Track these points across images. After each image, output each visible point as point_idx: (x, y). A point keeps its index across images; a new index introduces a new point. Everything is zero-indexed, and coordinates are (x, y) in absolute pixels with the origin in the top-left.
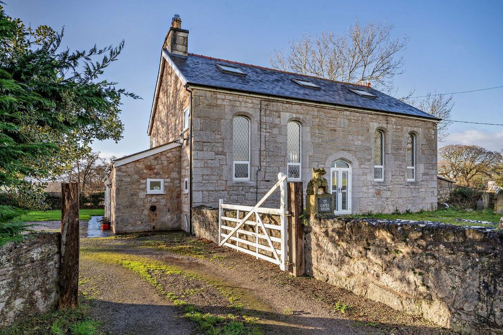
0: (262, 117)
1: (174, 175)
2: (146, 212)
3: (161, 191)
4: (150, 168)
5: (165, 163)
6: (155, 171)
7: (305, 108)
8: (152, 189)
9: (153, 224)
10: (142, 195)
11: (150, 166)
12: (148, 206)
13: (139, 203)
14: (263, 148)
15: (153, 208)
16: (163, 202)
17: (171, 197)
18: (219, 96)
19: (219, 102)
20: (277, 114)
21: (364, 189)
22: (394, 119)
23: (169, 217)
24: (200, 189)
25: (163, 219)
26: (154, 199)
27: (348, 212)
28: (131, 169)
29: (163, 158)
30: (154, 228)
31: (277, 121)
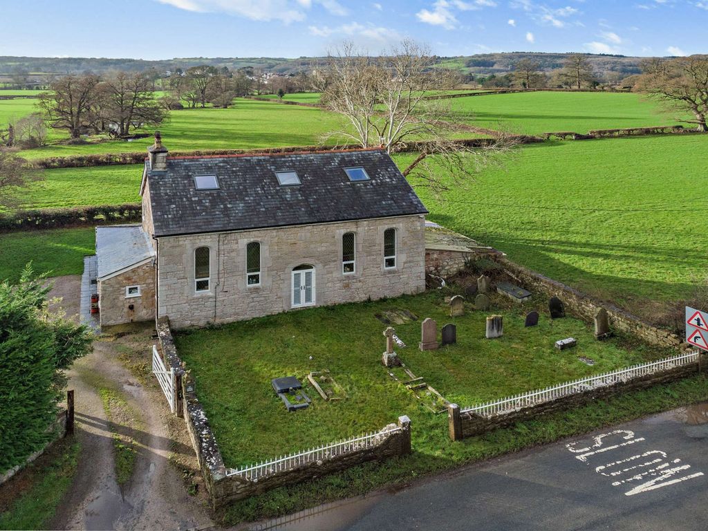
0: (220, 247)
1: (150, 281)
2: (126, 310)
3: (138, 294)
4: (128, 279)
5: (142, 274)
6: (133, 280)
7: (262, 232)
8: (130, 292)
9: (131, 318)
10: (122, 298)
11: (129, 277)
12: (127, 305)
13: (120, 304)
14: (221, 268)
15: (131, 307)
16: (140, 301)
17: (147, 298)
18: (181, 239)
19: (181, 243)
20: (235, 242)
21: (330, 285)
22: (365, 223)
23: (145, 311)
24: (165, 304)
25: (140, 314)
26: (132, 300)
27: (313, 303)
28: (113, 282)
29: (140, 270)
30: (132, 320)
31: (235, 246)
